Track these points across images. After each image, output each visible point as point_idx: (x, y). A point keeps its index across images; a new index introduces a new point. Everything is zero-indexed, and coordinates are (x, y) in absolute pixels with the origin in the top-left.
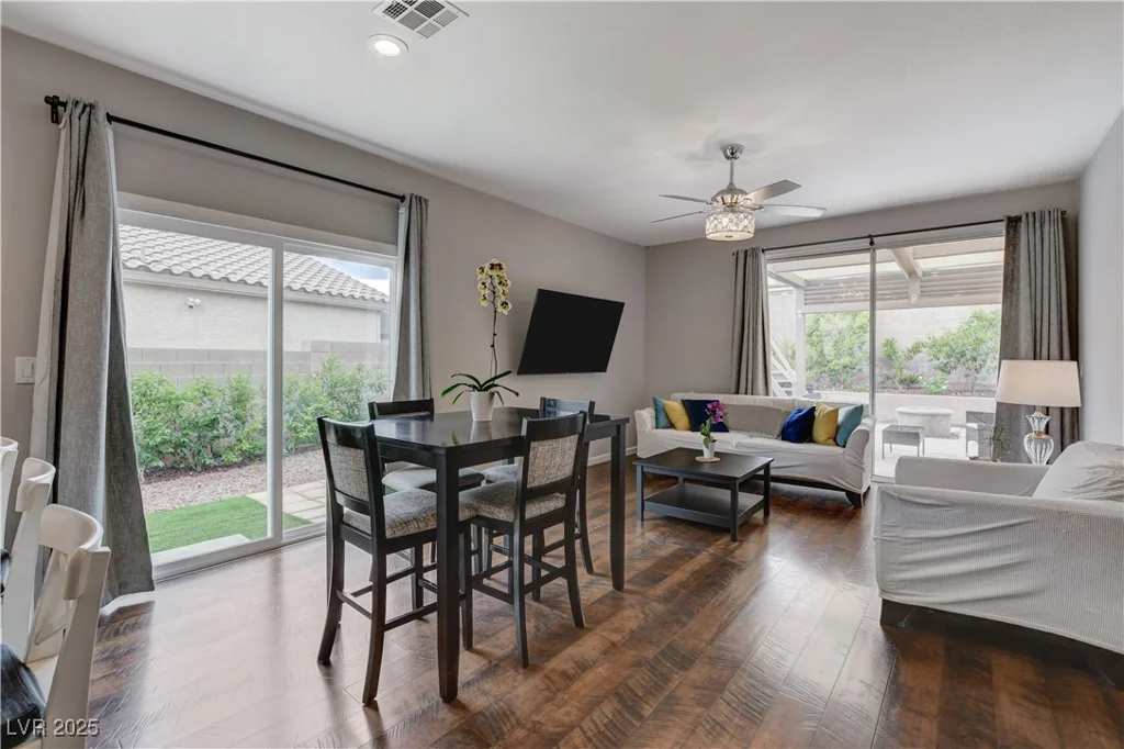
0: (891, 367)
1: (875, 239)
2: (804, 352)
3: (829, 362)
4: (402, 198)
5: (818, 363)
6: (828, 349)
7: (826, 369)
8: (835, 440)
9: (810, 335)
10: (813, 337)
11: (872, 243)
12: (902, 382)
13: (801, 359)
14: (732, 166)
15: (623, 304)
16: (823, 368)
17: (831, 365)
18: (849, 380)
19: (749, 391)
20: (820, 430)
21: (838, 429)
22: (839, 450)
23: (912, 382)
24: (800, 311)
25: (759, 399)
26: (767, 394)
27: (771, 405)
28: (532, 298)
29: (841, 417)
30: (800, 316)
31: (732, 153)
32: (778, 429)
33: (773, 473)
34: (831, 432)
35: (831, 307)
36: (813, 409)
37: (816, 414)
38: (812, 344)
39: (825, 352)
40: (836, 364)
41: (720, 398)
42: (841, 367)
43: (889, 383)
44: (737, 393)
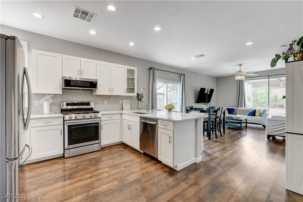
0: (276, 102)
1: (269, 76)
2: (252, 98)
3: (259, 101)
4: (182, 74)
5: (256, 101)
6: (259, 98)
7: (258, 103)
8: (260, 116)
9: (254, 94)
10: (254, 95)
11: (268, 77)
12: (280, 106)
13: (251, 100)
14: (240, 67)
15: (214, 90)
16: (257, 102)
17: (259, 102)
18: (264, 105)
19: (241, 107)
20: (257, 114)
21: (261, 114)
22: (261, 117)
23: (282, 106)
24: (251, 89)
25: (243, 108)
26: (245, 107)
27: (246, 109)
28: (199, 90)
29: (261, 111)
30: (251, 90)
31: (240, 65)
32: (248, 114)
33: (248, 122)
34: (259, 114)
35: (260, 88)
36: (255, 110)
37: (256, 111)
38: (255, 97)
39: (258, 98)
40: (261, 101)
41: (235, 108)
42: (262, 102)
43: (276, 106)
44: (238, 107)
